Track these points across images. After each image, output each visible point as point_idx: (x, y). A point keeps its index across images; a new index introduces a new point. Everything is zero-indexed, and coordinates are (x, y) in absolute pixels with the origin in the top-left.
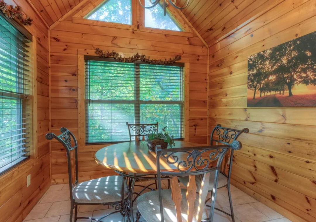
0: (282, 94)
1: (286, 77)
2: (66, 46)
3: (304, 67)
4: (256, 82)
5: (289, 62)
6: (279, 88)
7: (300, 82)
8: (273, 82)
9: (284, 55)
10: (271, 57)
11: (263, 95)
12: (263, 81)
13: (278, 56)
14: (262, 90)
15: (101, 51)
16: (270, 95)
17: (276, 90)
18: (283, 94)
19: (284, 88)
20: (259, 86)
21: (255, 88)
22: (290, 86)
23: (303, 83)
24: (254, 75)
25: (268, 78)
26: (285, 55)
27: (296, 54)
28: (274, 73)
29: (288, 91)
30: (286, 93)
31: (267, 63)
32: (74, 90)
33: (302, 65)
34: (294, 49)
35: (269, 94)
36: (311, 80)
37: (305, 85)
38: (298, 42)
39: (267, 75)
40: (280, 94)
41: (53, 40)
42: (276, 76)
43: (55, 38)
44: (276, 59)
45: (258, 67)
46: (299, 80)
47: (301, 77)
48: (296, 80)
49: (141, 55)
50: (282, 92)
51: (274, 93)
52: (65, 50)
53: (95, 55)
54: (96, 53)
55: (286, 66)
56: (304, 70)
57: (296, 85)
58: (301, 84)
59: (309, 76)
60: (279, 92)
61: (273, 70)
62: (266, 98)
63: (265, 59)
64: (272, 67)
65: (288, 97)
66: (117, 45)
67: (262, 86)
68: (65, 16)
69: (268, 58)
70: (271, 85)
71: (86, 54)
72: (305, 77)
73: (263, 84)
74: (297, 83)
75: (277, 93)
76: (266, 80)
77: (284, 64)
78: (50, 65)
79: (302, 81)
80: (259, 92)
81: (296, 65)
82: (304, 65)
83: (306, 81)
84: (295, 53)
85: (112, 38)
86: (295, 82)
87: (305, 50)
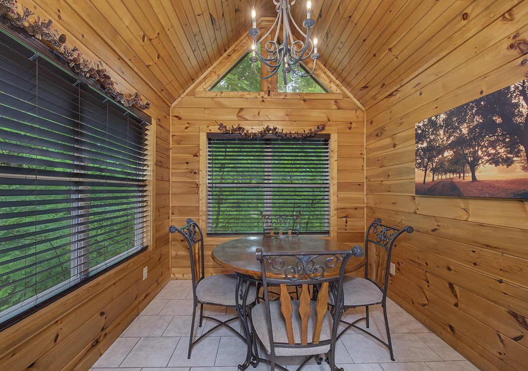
0: (462, 178)
1: (467, 154)
2: (188, 124)
3: (492, 139)
4: (426, 160)
5: (471, 131)
6: (459, 169)
7: (487, 161)
8: (449, 161)
9: (463, 122)
10: (445, 124)
11: (436, 178)
12: (436, 159)
13: (455, 123)
14: (435, 171)
15: (225, 127)
16: (446, 179)
17: (454, 172)
18: (464, 179)
19: (465, 169)
20: (431, 165)
21: (426, 167)
22: (473, 166)
23: (491, 164)
24: (423, 149)
25: (443, 154)
26: (465, 121)
27: (481, 121)
28: (451, 147)
29: (471, 174)
30: (468, 177)
31: (441, 132)
32: (195, 173)
33: (490, 137)
34: (477, 113)
35: (444, 177)
36: (503, 159)
37: (494, 165)
38: (482, 103)
39: (441, 150)
40: (460, 177)
41: (174, 118)
42: (454, 152)
43: (176, 117)
44: (452, 128)
45: (429, 138)
46: (486, 158)
47: (489, 155)
48: (481, 158)
49: (272, 128)
50: (462, 175)
51: (452, 176)
52: (186, 128)
53: (219, 131)
54: (219, 129)
55: (467, 137)
56: (493, 144)
57: (481, 165)
58: (488, 163)
59: (499, 153)
60: (458, 175)
61: (450, 142)
62: (440, 182)
63: (438, 127)
64: (448, 138)
65: (471, 182)
66: (244, 118)
67: (434, 165)
68: (187, 91)
69: (443, 126)
70: (446, 164)
71: (209, 131)
72: (495, 154)
73: (437, 162)
74: (483, 163)
75: (455, 176)
76: (440, 156)
77: (464, 135)
78: (171, 146)
79: (490, 160)
80: (431, 174)
81: (481, 137)
82: (492, 136)
83: (495, 161)
84: (478, 119)
85: (238, 110)
86: (480, 162)
87: (493, 115)
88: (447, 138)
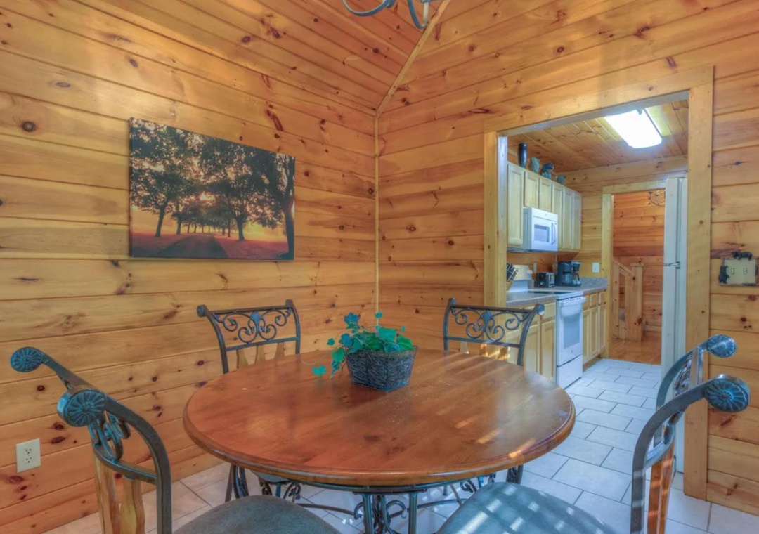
0: (226, 236)
1: (233, 206)
3: (261, 197)
4: (164, 196)
5: (240, 179)
6: (222, 223)
7: (256, 220)
8: (207, 208)
9: (230, 164)
10: (203, 151)
11: (184, 230)
12: (186, 199)
13: (218, 160)
14: (181, 218)
16: (203, 233)
17: (215, 225)
18: (229, 236)
19: (231, 224)
20: (174, 207)
21: (161, 209)
22: (241, 221)
23: (259, 223)
24: (155, 175)
25: (197, 195)
26: (231, 163)
27: (250, 173)
28: (212, 188)
29: (237, 232)
30: (235, 234)
31: (196, 162)
33: (259, 194)
34: (246, 161)
35: (199, 230)
36: (269, 221)
37: (261, 226)
38: (252, 153)
39: (194, 189)
40: (224, 233)
42: (216, 197)
44: (214, 164)
45: (169, 159)
46: (254, 215)
47: (257, 213)
48: (249, 215)
50: (227, 231)
51: (212, 230)
55: (233, 185)
56: (261, 203)
57: (250, 223)
58: (256, 223)
59: (266, 214)
60: (221, 230)
61: (209, 182)
62: (189, 238)
63: (189, 151)
64: (209, 174)
65: (237, 241)
67: (181, 209)
69: (198, 154)
70: (204, 212)
72: (262, 214)
73: (185, 205)
74: (251, 220)
75: (217, 230)
76: (193, 198)
77: (229, 180)
79: (258, 219)
80: (175, 223)
81: (247, 191)
82: (261, 195)
83: (263, 221)
84: (246, 170)
86: (248, 219)
87: (262, 173)
88: (205, 175)
